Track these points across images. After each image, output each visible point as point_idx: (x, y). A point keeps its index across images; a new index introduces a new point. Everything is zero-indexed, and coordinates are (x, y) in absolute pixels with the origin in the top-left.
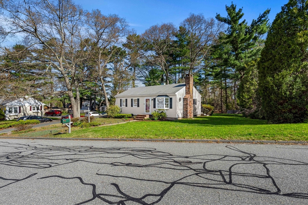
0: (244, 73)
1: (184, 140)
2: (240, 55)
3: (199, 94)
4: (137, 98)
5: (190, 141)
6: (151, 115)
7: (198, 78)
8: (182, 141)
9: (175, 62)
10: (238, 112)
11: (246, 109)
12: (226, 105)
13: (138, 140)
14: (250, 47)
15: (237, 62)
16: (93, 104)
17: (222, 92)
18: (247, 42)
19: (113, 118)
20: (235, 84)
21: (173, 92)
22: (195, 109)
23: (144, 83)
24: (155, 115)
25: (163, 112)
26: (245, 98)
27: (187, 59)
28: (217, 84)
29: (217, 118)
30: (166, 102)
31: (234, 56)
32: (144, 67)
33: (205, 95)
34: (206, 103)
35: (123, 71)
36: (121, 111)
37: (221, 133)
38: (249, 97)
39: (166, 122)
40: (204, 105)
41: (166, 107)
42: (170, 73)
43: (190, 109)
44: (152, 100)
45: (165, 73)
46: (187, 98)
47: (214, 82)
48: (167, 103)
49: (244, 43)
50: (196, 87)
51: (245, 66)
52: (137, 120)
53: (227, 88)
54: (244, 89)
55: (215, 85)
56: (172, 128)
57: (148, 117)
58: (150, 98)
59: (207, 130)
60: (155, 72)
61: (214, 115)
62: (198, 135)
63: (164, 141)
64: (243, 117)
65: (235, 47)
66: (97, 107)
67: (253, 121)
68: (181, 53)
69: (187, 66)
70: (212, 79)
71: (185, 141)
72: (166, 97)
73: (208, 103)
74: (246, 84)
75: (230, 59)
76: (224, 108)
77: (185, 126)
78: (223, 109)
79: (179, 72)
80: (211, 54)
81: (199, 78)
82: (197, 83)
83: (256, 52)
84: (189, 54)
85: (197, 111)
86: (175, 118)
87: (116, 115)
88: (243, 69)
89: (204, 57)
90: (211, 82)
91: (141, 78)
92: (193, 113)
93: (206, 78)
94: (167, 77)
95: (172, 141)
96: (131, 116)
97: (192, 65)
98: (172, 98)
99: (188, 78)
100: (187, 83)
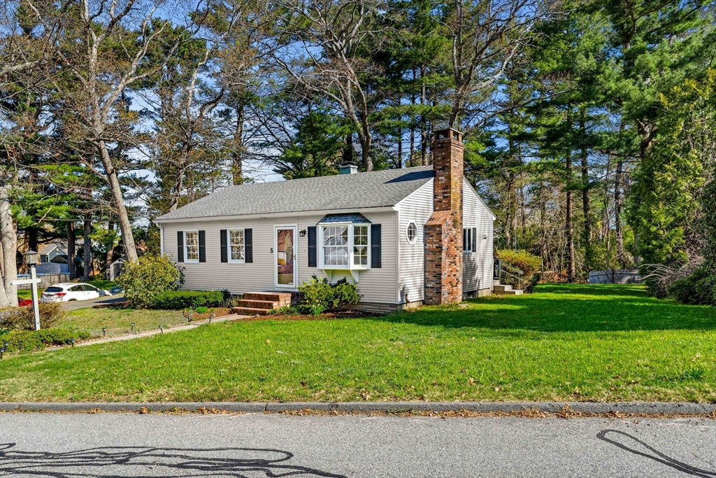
0: (656, 128)
1: (419, 408)
2: (640, 56)
3: (486, 210)
4: (241, 228)
5: (443, 411)
6: (297, 294)
7: (483, 150)
8: (409, 411)
9: (396, 85)
10: (629, 277)
11: (659, 267)
12: (583, 249)
13: (221, 409)
14: (677, 28)
15: (629, 85)
16: (81, 252)
17: (571, 204)
18: (668, 6)
19: (150, 308)
20: (619, 172)
21: (386, 199)
22: (470, 269)
23: (281, 172)
24: (312, 294)
25: (344, 281)
26: (656, 225)
27: (442, 76)
28: (554, 173)
29: (555, 301)
30: (356, 241)
31: (618, 62)
32: (277, 107)
33: (510, 215)
34: (511, 244)
35: (191, 119)
36: (182, 281)
37: (574, 371)
38: (672, 219)
39: (354, 322)
40: (504, 253)
41: (356, 262)
42: (376, 130)
43: (452, 270)
44: (304, 232)
45: (358, 131)
46: (440, 226)
47: (540, 163)
48: (360, 247)
49: (657, 9)
50: (473, 185)
51: (663, 99)
52: (242, 317)
53: (590, 186)
54: (654, 190)
55: (546, 176)
56: (373, 348)
57: (288, 302)
58: (296, 228)
59: (516, 356)
60: (318, 125)
61: (541, 290)
62: (478, 382)
63: (332, 409)
64: (650, 296)
65: (622, 25)
66: (96, 263)
67: (687, 310)
68: (420, 51)
69: (442, 103)
70: (535, 155)
71: (426, 411)
72: (358, 221)
73: (521, 246)
74: (661, 169)
75: (603, 73)
76: (576, 264)
77: (431, 339)
78: (573, 268)
79: (412, 127)
80: (534, 57)
81: (487, 149)
82: (479, 167)
83: (701, 44)
84: (447, 53)
85: (478, 275)
86: (391, 305)
87: (161, 297)
88: (652, 111)
89: (507, 67)
90: (530, 164)
91: (265, 149)
92: (464, 283)
93: (513, 150)
94: (365, 146)
95: (367, 411)
96: (220, 299)
97: (459, 98)
98: (379, 226)
99: (444, 145)
100: (439, 167)
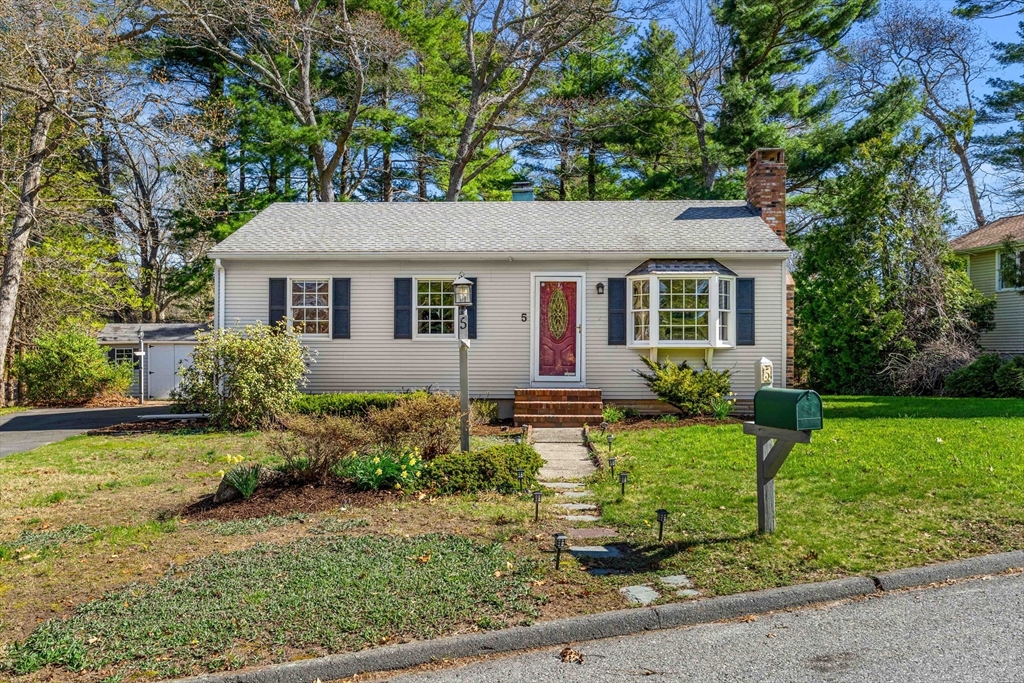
44: (600, 287)
58: (583, 280)
99: (775, 172)
100: (766, 203)
